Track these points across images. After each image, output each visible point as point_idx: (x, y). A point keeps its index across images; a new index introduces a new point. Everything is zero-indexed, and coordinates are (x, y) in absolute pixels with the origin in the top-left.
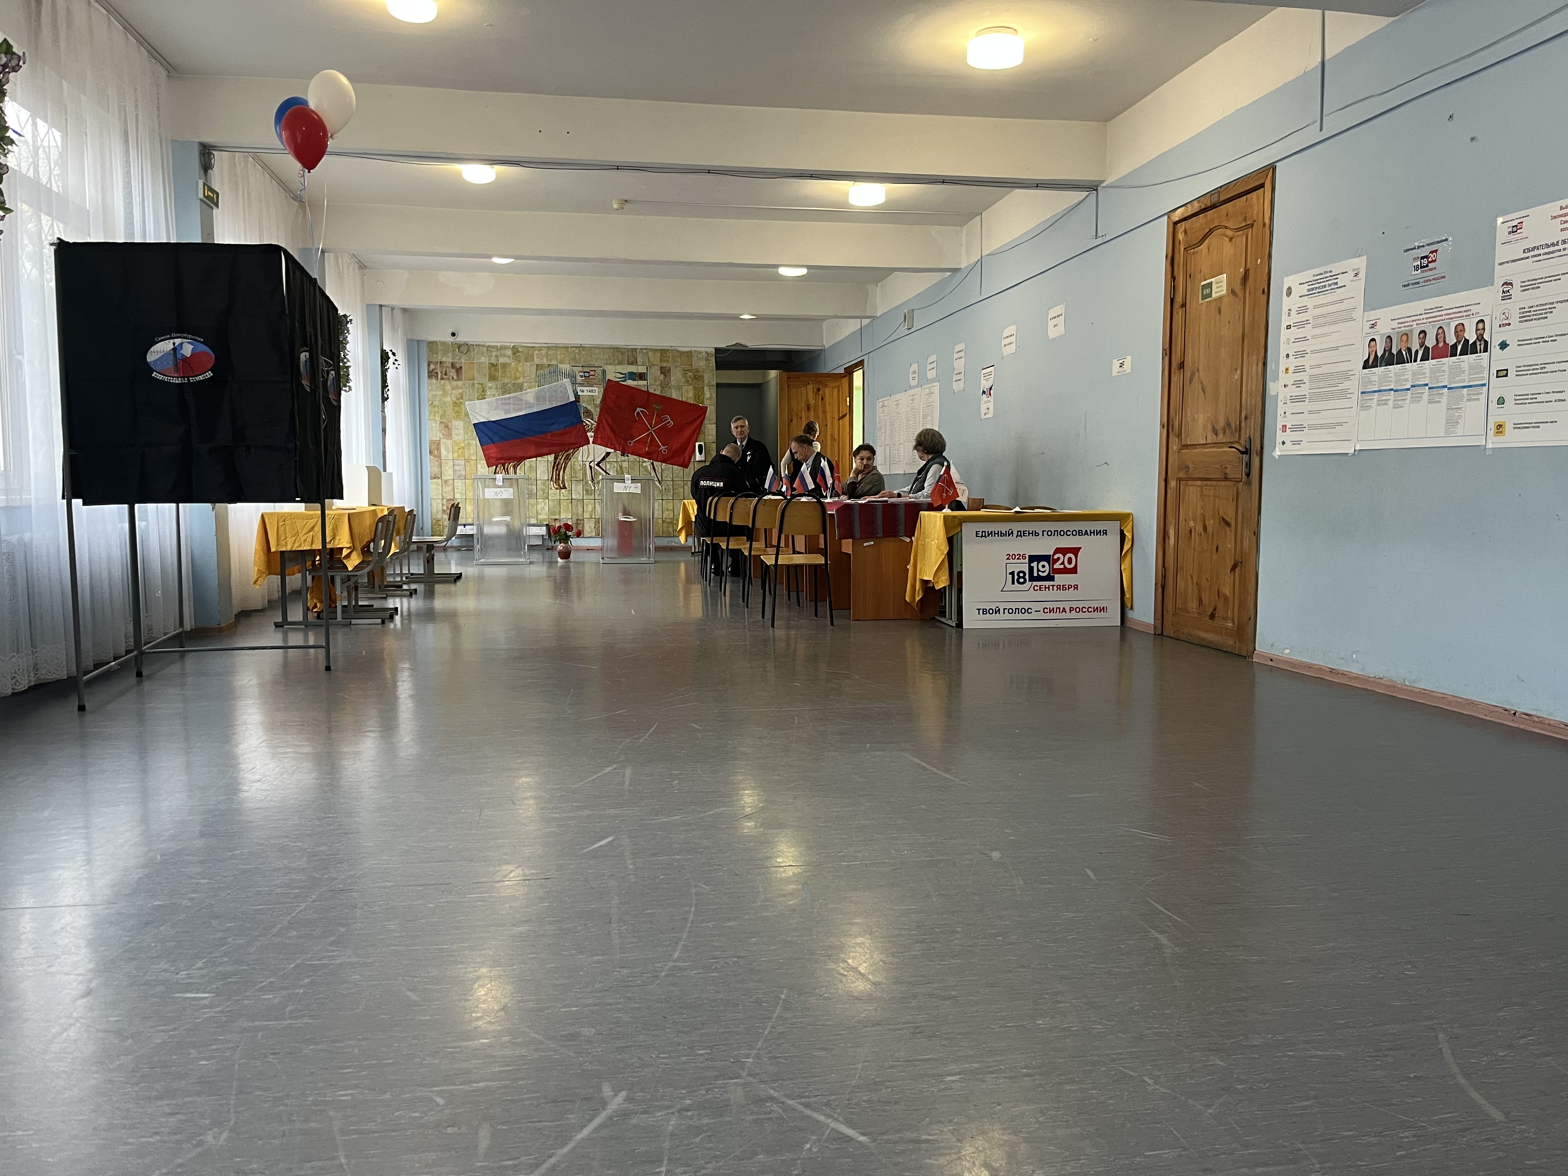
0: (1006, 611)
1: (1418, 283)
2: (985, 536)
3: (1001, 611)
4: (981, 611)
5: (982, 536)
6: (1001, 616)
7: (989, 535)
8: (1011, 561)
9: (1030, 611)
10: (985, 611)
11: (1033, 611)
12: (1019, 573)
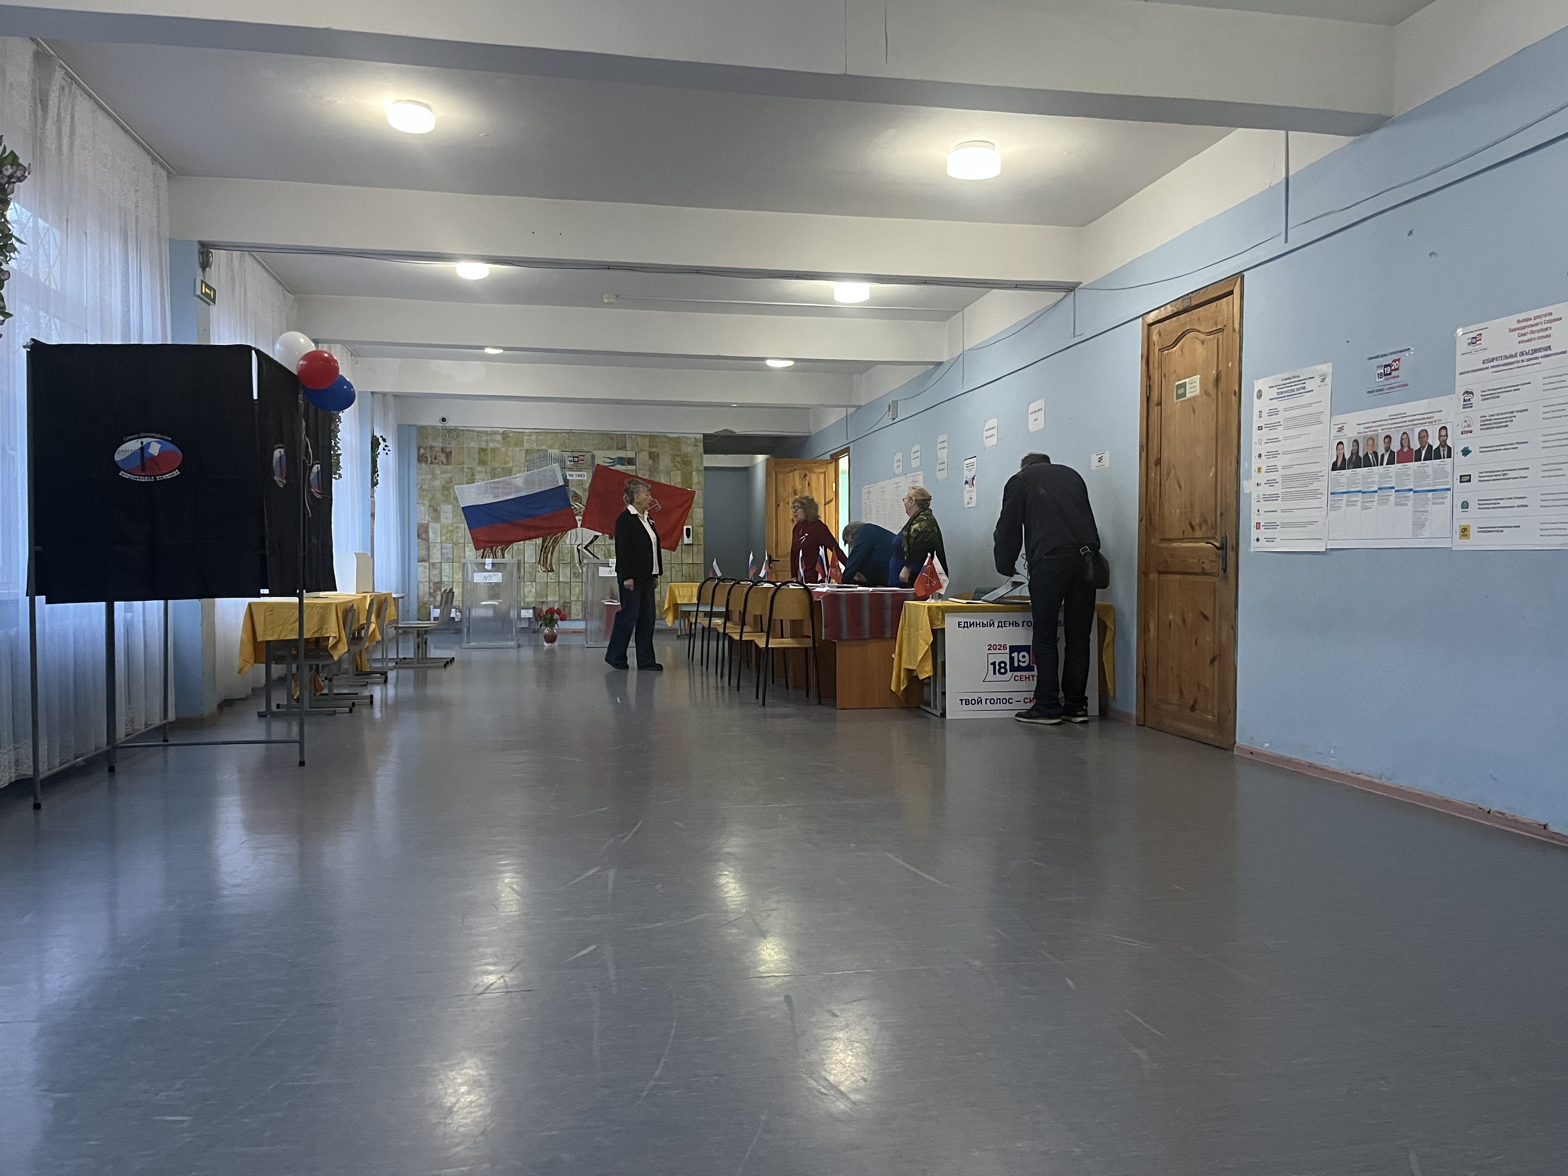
0: (988, 701)
1: (1382, 390)
2: (967, 627)
3: (984, 701)
4: (964, 702)
5: (964, 627)
6: (983, 706)
7: (970, 626)
8: (993, 651)
9: (1011, 701)
10: (967, 702)
11: (1014, 701)
12: (1000, 663)
